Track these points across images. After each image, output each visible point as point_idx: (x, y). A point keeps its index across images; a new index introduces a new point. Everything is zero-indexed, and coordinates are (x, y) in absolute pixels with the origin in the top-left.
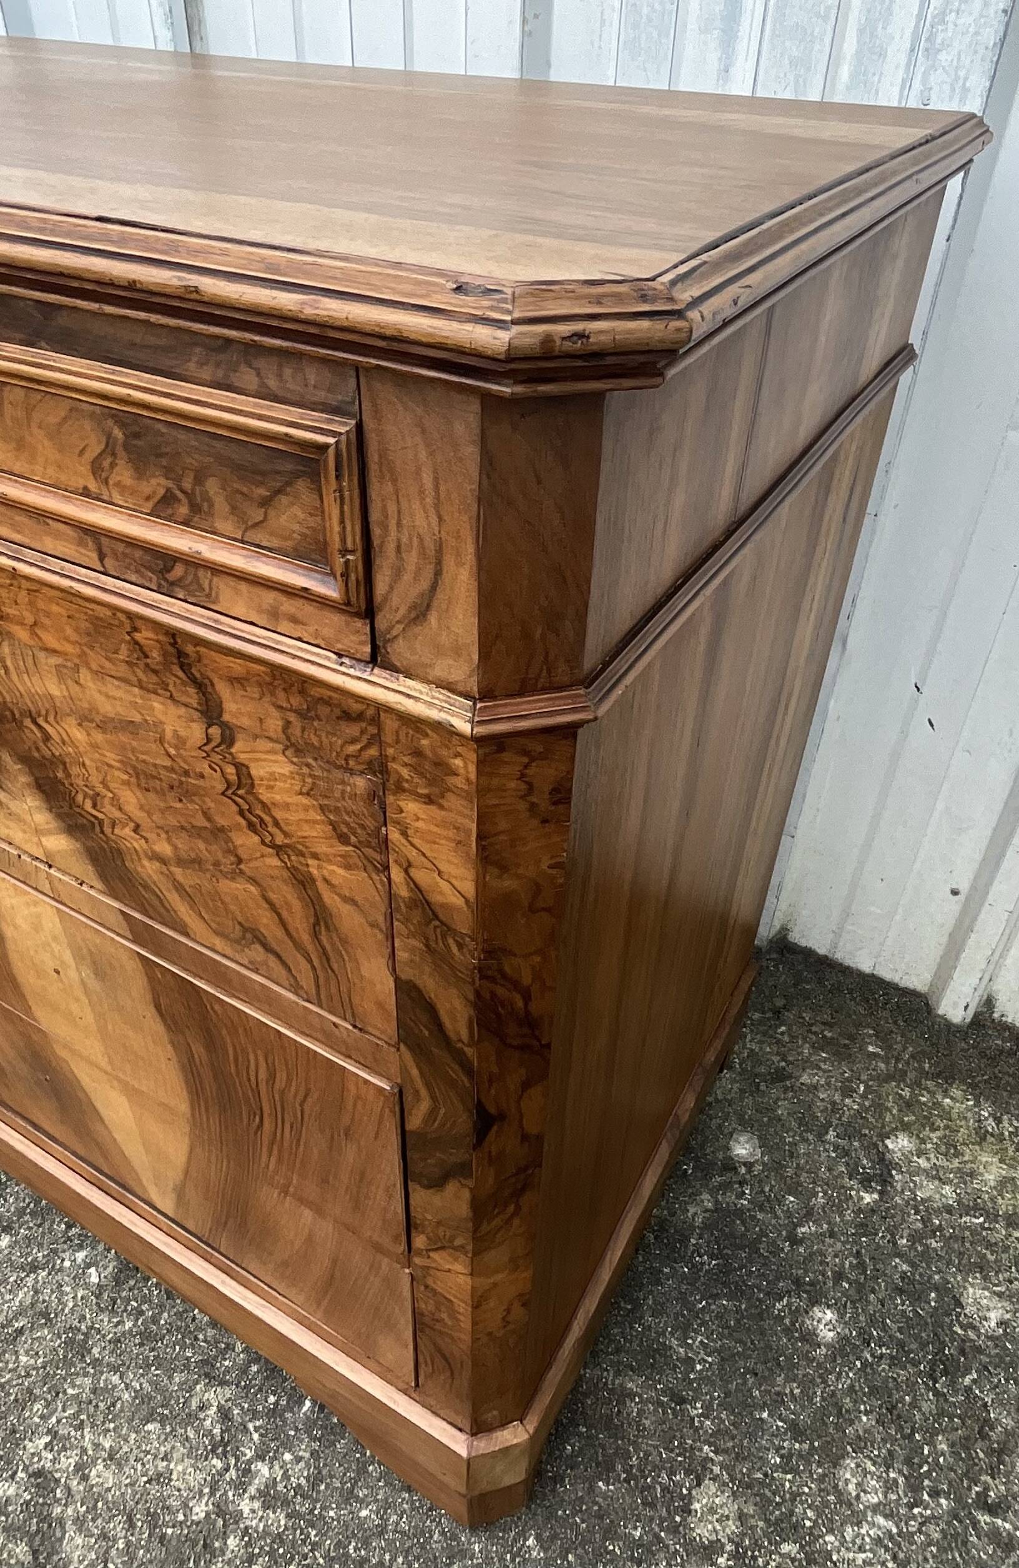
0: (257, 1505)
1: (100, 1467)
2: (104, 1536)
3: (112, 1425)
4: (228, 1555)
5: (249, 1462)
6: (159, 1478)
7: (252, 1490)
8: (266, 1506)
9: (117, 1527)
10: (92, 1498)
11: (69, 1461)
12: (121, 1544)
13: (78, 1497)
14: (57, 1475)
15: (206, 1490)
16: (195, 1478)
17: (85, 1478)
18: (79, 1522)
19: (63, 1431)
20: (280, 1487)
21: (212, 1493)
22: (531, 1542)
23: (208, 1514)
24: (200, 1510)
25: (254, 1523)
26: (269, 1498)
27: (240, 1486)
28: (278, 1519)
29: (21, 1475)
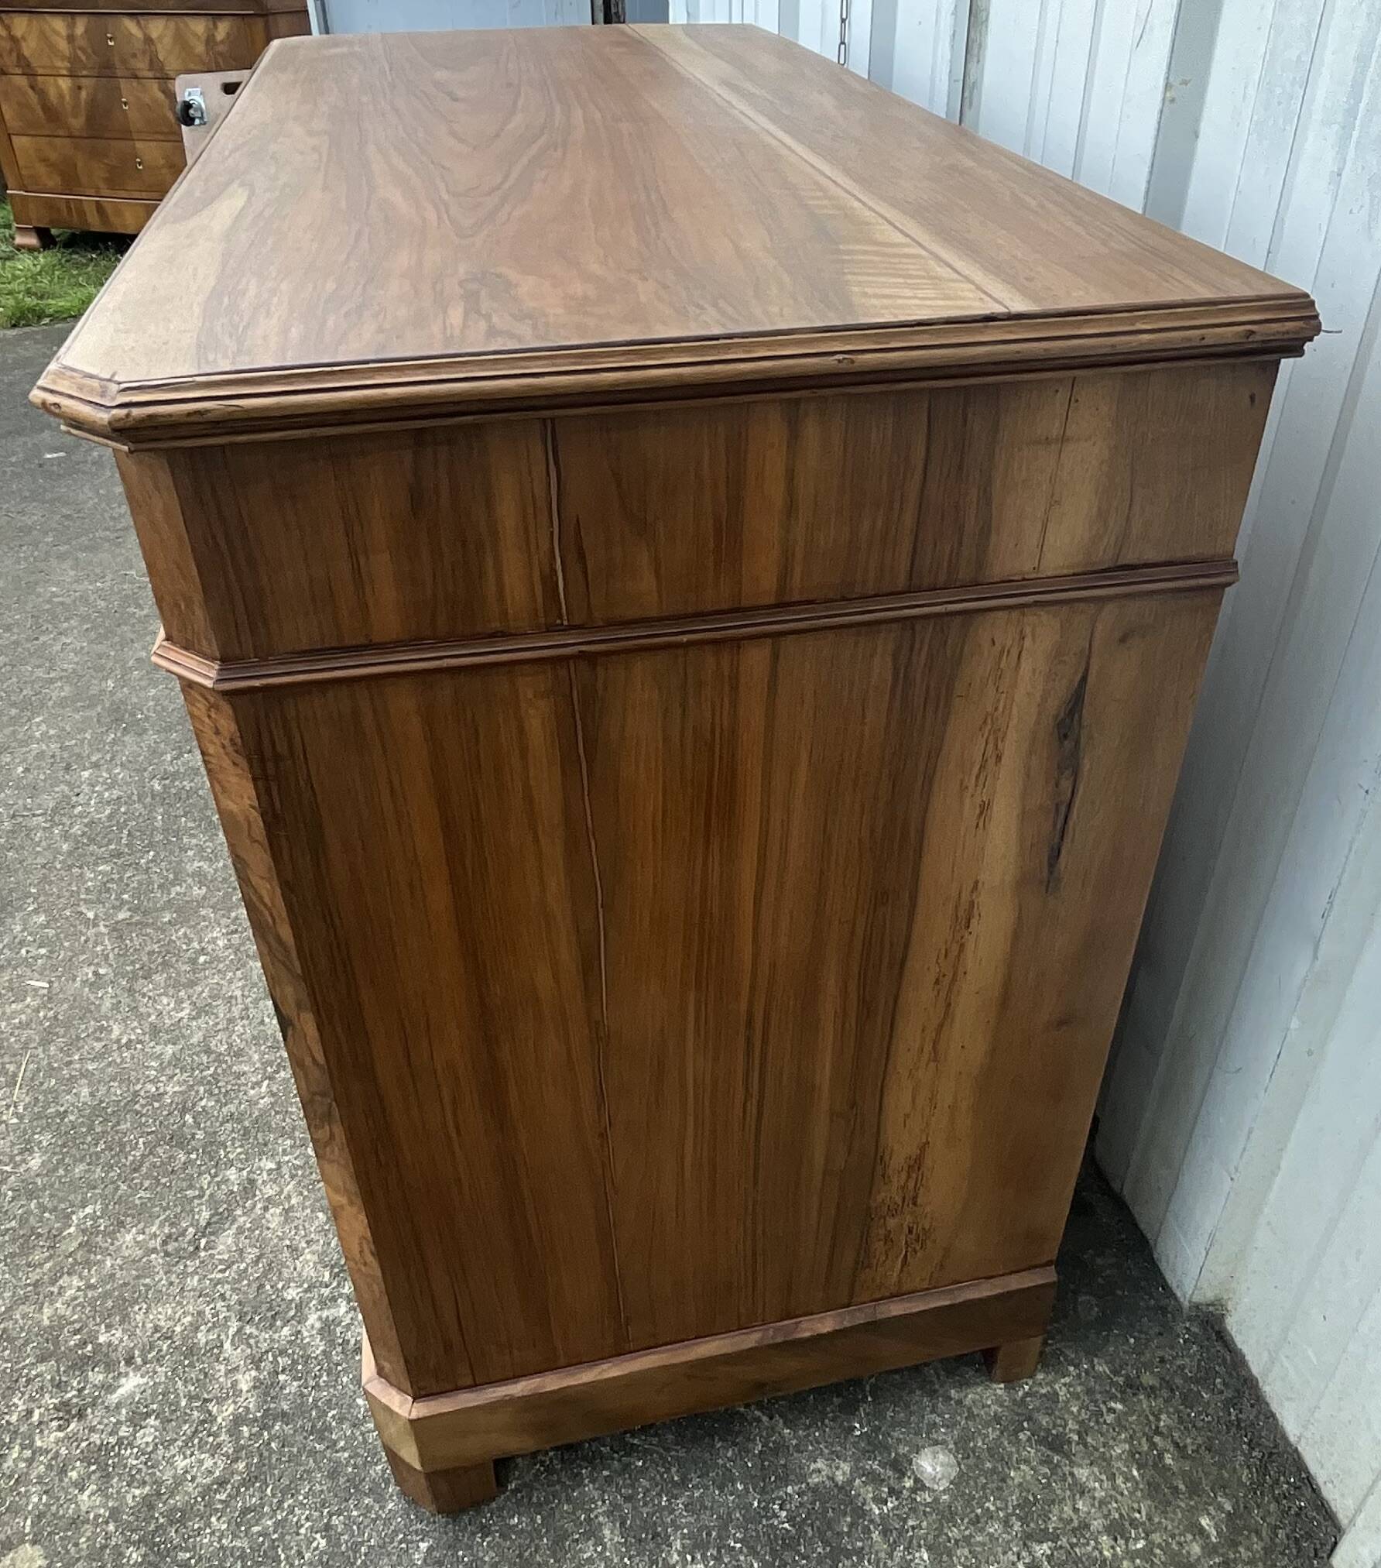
0: (318, 1325)
1: (278, 1211)
2: (241, 1252)
3: (306, 1193)
4: (276, 1336)
5: (341, 1295)
6: (294, 1250)
7: (325, 1314)
8: (321, 1331)
9: (252, 1253)
10: (257, 1224)
11: (270, 1191)
12: (243, 1266)
13: (253, 1216)
14: (258, 1192)
15: (306, 1286)
16: (309, 1272)
17: (266, 1209)
18: (240, 1231)
19: (285, 1170)
20: (339, 1330)
21: (306, 1291)
22: (423, 1546)
23: (292, 1300)
24: (292, 1293)
25: (306, 1334)
26: (328, 1328)
27: (323, 1304)
28: (319, 1346)
29: (245, 1173)
